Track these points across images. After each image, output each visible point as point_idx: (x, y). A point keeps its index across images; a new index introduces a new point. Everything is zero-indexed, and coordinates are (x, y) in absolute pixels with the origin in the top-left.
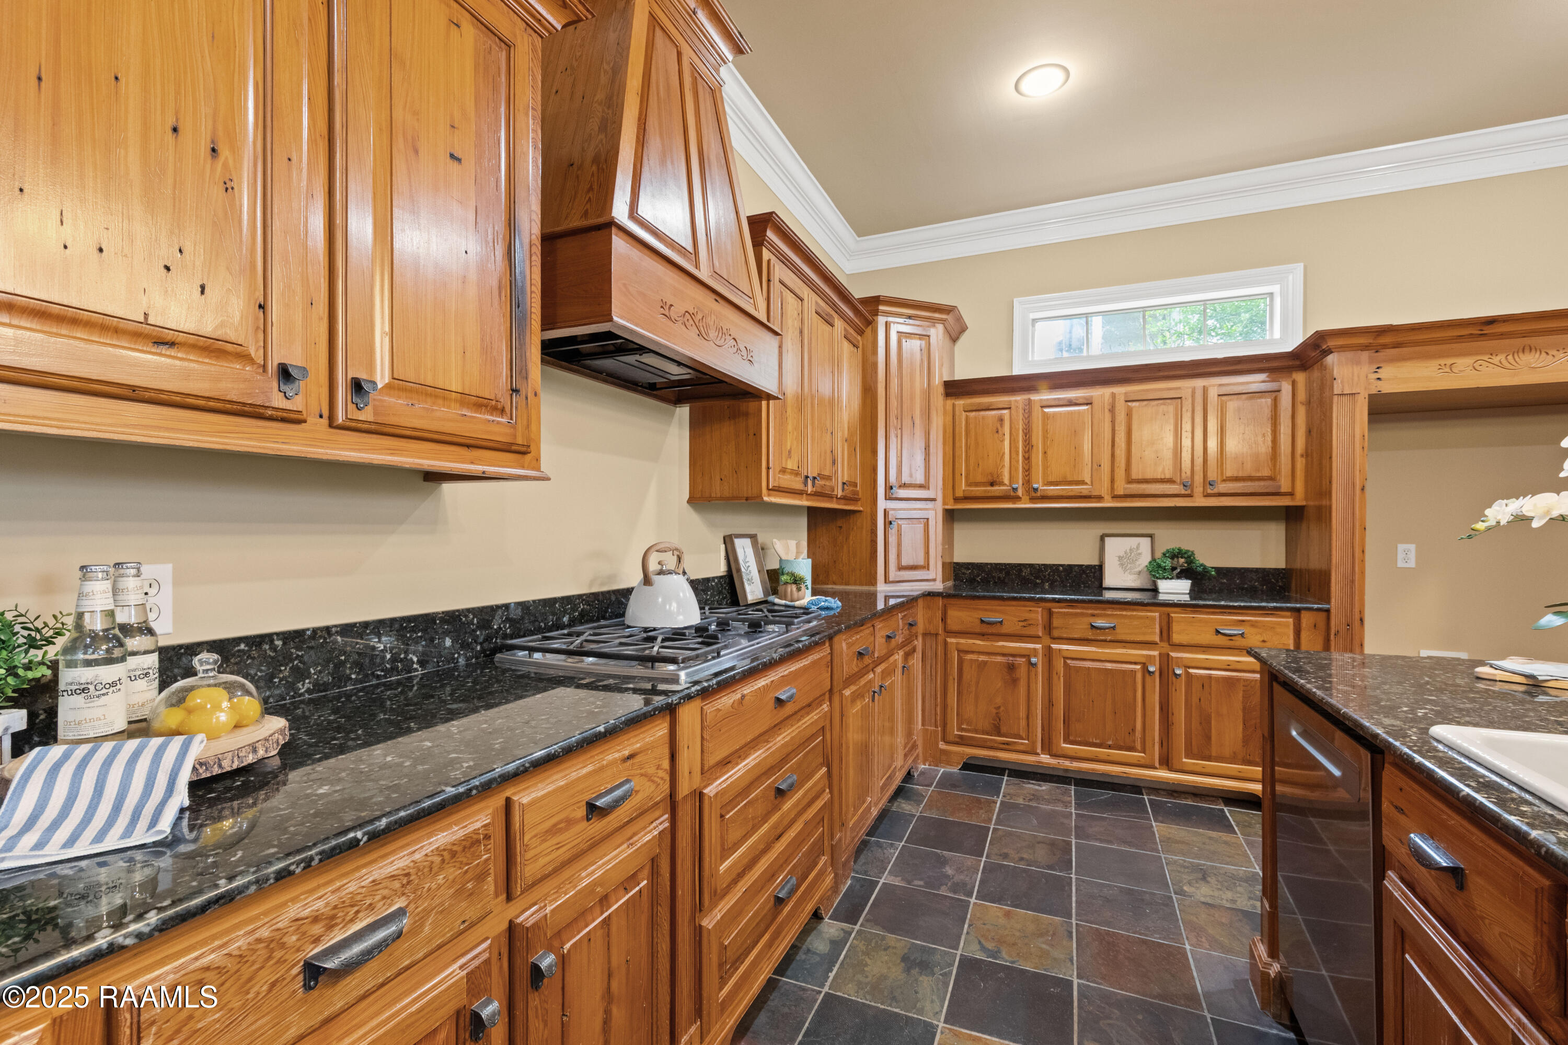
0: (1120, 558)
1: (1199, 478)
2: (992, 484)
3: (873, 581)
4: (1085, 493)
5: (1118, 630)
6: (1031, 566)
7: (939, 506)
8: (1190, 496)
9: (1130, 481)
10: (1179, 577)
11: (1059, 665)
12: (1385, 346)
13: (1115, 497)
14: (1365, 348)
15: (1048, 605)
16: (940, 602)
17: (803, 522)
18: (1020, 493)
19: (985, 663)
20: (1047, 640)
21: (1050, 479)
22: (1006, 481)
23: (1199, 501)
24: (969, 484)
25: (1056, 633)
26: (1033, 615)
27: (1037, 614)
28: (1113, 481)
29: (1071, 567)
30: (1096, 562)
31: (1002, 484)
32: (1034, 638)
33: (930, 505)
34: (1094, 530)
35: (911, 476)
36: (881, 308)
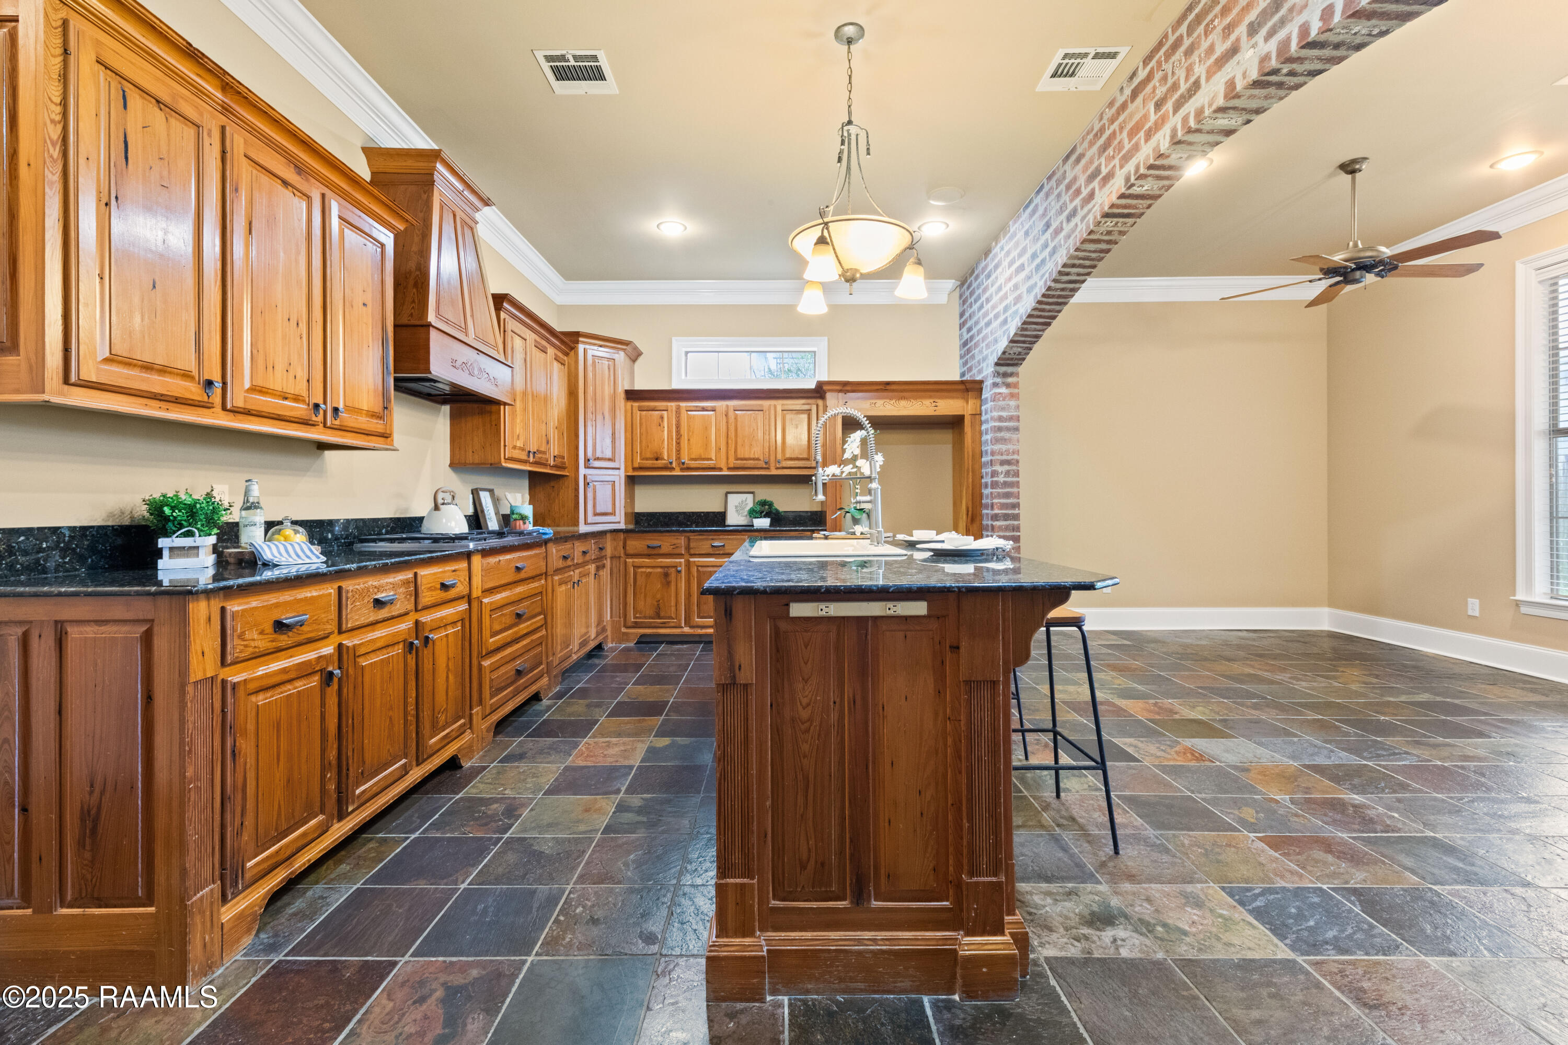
0: (736, 507)
1: (772, 458)
2: (657, 459)
3: (576, 523)
4: (712, 466)
5: (726, 547)
6: (684, 513)
7: (622, 473)
8: (768, 468)
9: (737, 459)
10: (765, 516)
11: (694, 570)
12: (848, 391)
13: (729, 469)
14: (840, 391)
15: (688, 534)
16: (622, 536)
17: (526, 483)
18: (674, 465)
19: (650, 573)
20: (687, 556)
21: (693, 456)
22: (666, 458)
23: (774, 472)
24: (642, 459)
25: (692, 552)
26: (679, 541)
27: (682, 541)
28: (727, 458)
29: (708, 513)
30: (722, 510)
31: (663, 459)
32: (680, 555)
33: (616, 472)
34: (721, 490)
35: (602, 452)
36: (581, 339)
